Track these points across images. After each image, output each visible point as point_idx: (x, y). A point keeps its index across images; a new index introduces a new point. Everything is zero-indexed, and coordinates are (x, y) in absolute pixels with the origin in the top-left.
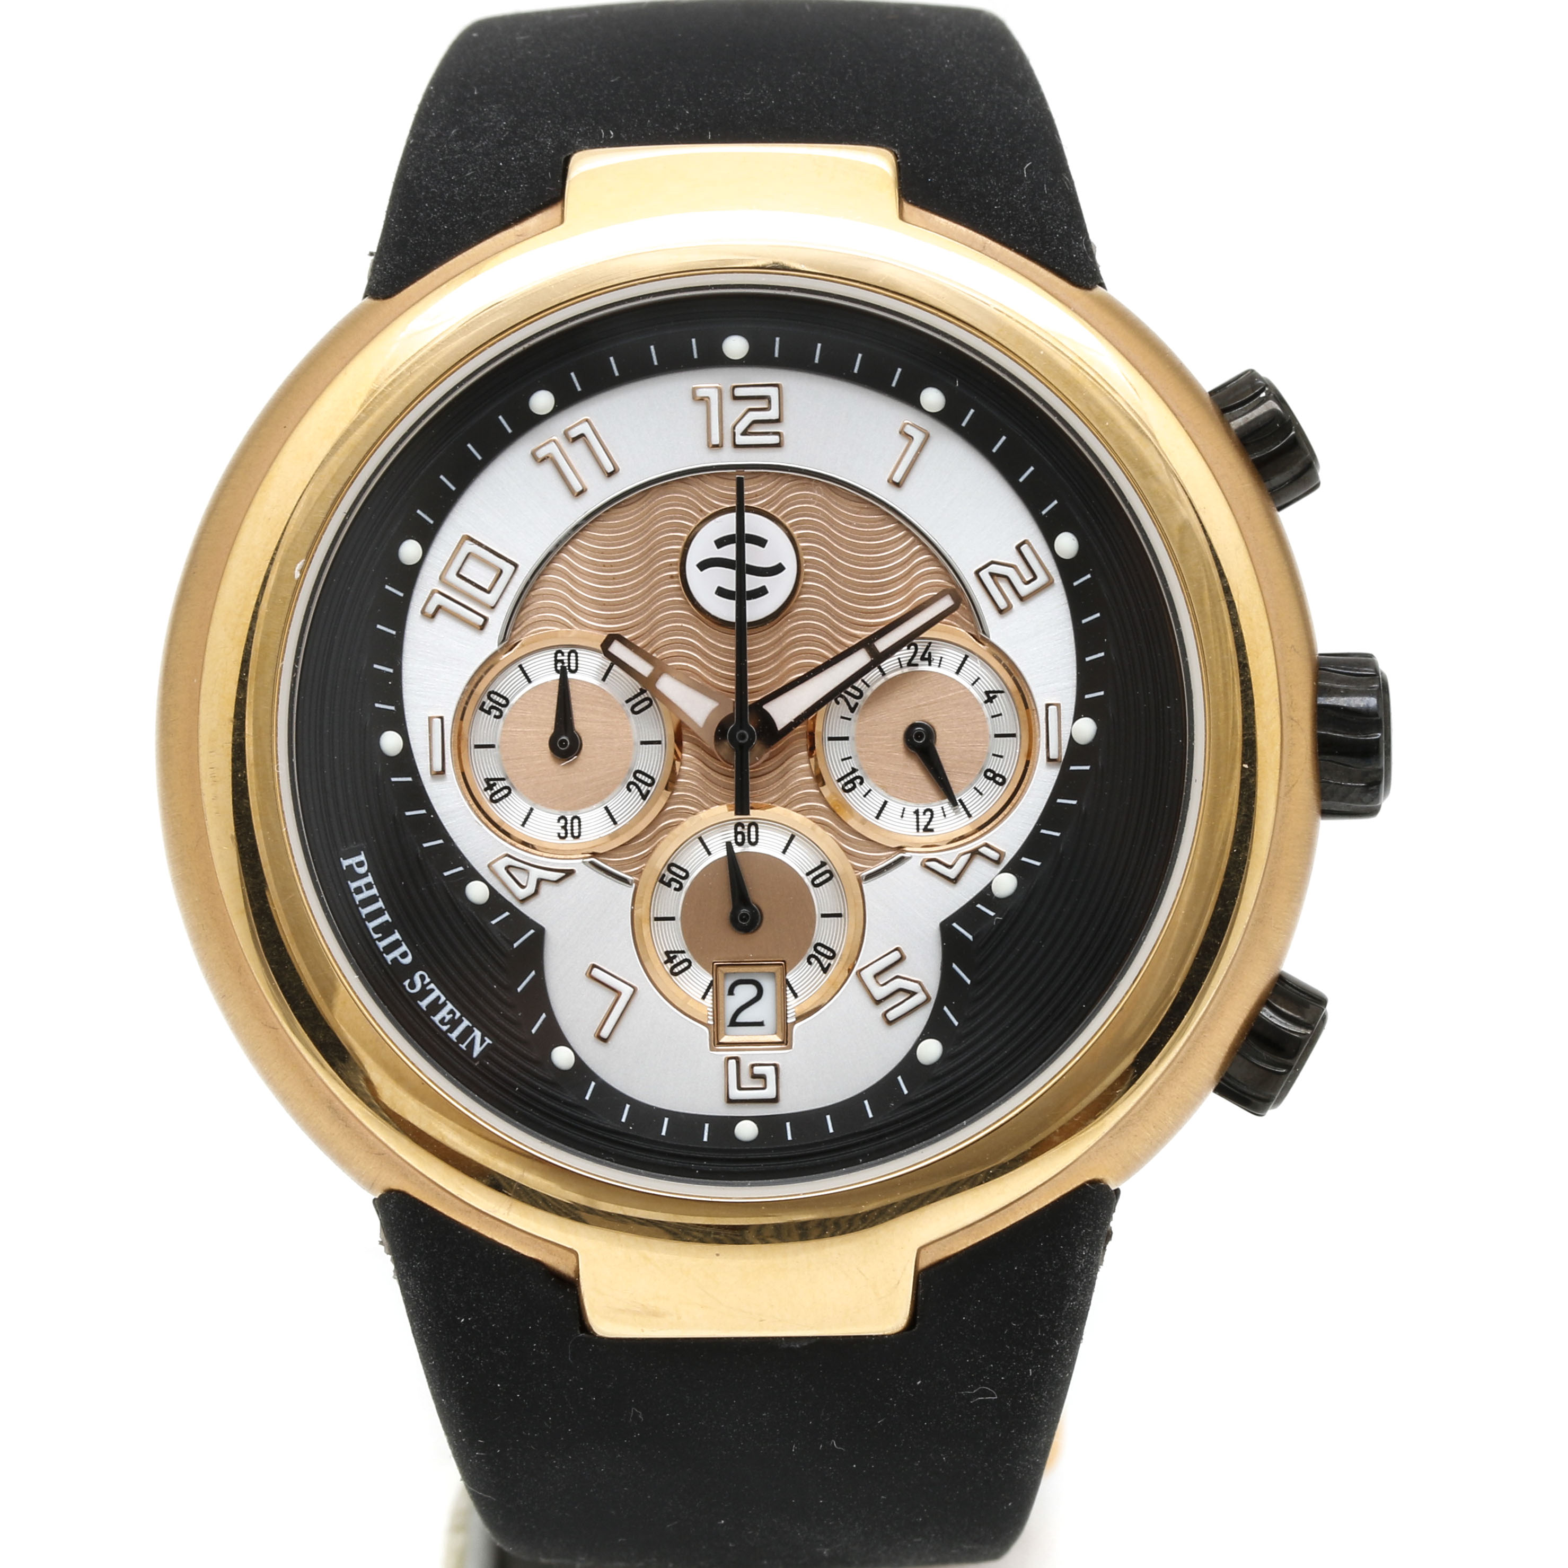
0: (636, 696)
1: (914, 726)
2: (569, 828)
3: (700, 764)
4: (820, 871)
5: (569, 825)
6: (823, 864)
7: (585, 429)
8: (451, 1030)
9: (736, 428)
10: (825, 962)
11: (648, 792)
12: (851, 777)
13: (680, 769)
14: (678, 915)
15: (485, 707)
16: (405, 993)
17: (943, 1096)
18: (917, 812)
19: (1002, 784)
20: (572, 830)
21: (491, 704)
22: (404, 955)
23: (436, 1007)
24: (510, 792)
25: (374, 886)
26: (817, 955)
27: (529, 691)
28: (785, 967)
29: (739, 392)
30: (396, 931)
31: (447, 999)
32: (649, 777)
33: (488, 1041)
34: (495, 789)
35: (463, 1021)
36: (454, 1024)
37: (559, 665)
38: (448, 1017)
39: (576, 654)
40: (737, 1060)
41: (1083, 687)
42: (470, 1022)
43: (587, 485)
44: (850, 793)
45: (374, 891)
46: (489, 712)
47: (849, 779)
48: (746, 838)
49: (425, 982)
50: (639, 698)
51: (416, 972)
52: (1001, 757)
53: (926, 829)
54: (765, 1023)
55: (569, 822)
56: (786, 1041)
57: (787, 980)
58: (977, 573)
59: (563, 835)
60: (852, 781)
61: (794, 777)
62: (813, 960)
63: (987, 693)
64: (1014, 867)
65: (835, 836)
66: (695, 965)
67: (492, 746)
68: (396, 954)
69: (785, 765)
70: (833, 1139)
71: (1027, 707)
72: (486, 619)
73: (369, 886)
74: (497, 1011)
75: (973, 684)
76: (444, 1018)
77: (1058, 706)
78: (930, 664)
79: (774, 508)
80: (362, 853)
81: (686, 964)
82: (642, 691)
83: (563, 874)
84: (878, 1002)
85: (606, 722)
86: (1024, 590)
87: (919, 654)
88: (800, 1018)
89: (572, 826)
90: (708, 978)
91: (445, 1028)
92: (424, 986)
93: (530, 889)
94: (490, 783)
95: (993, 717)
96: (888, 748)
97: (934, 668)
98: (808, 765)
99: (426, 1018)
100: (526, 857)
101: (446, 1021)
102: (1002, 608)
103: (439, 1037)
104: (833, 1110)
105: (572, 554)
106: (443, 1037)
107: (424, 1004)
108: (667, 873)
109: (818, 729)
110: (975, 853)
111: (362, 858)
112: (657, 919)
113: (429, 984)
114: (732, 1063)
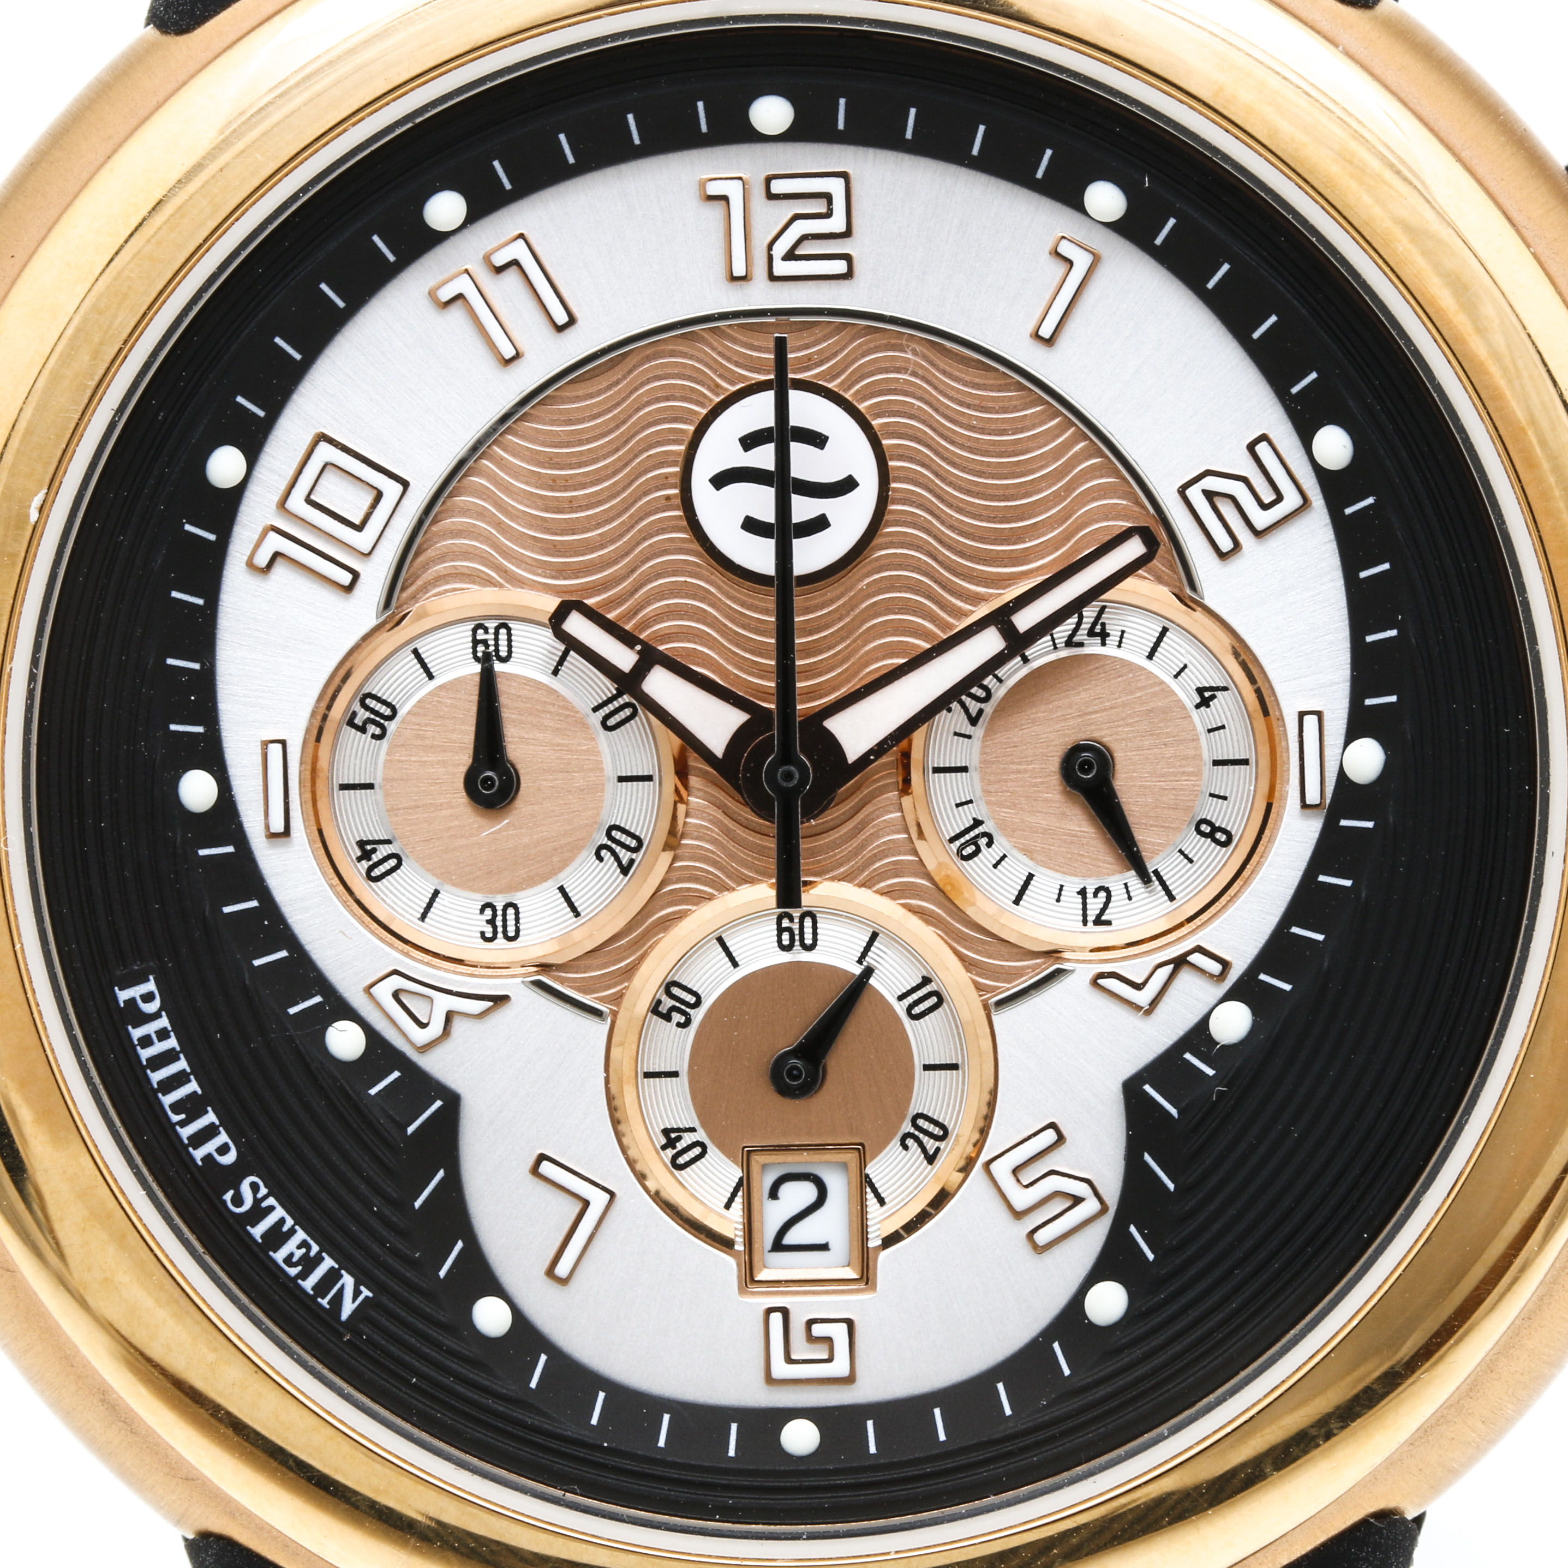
0: (609, 702)
1: (1076, 749)
2: (499, 923)
3: (720, 815)
4: (920, 993)
5: (499, 918)
6: (926, 981)
7: (519, 251)
8: (304, 1275)
9: (774, 247)
10: (931, 1145)
11: (632, 861)
12: (972, 834)
13: (685, 823)
14: (684, 1068)
15: (356, 721)
16: (226, 1214)
17: (1129, 1379)
18: (1083, 892)
19: (1225, 844)
20: (505, 926)
21: (367, 714)
22: (223, 1150)
23: (277, 1236)
24: (399, 865)
25: (172, 1034)
26: (917, 1133)
27: (431, 694)
28: (863, 1155)
29: (778, 187)
30: (209, 1109)
31: (296, 1223)
32: (633, 836)
33: (366, 1293)
34: (375, 858)
35: (322, 1259)
36: (309, 1264)
37: (481, 648)
38: (299, 1253)
39: (509, 630)
40: (785, 1312)
41: (1360, 687)
42: (336, 1261)
43: (521, 348)
44: (970, 862)
45: (172, 1043)
46: (362, 729)
47: (967, 837)
48: (797, 938)
49: (260, 1195)
50: (616, 705)
51: (245, 1177)
52: (1225, 798)
53: (1098, 921)
54: (830, 1246)
55: (499, 913)
56: (866, 1277)
57: (867, 1176)
58: (1182, 491)
59: (489, 935)
60: (974, 841)
61: (876, 836)
62: (910, 1142)
63: (1200, 691)
64: (1247, 990)
65: (946, 933)
66: (712, 1149)
67: (370, 786)
68: (210, 1147)
69: (861, 816)
70: (947, 1453)
71: (1266, 712)
72: (356, 575)
73: (163, 1035)
74: (382, 1242)
75: (1176, 676)
76: (292, 1255)
77: (1319, 714)
78: (1104, 644)
79: (839, 381)
80: (151, 978)
81: (697, 1151)
82: (621, 694)
83: (491, 1003)
84: (1018, 1215)
85: (559, 745)
86: (1261, 519)
87: (1086, 626)
88: (890, 1240)
89: (505, 920)
90: (736, 1173)
91: (293, 1271)
92: (257, 1202)
93: (436, 1028)
94: (366, 849)
95: (1210, 731)
96: (1035, 785)
97: (1110, 650)
98: (899, 814)
99: (261, 1255)
100: (428, 975)
101: (295, 1259)
102: (1225, 551)
103: (284, 1286)
104: (946, 1397)
105: (500, 462)
106: (291, 1287)
107: (258, 1231)
108: (664, 998)
109: (916, 755)
110: (1180, 962)
111: (151, 986)
112: (648, 1075)
113: (265, 1197)
114: (776, 1318)
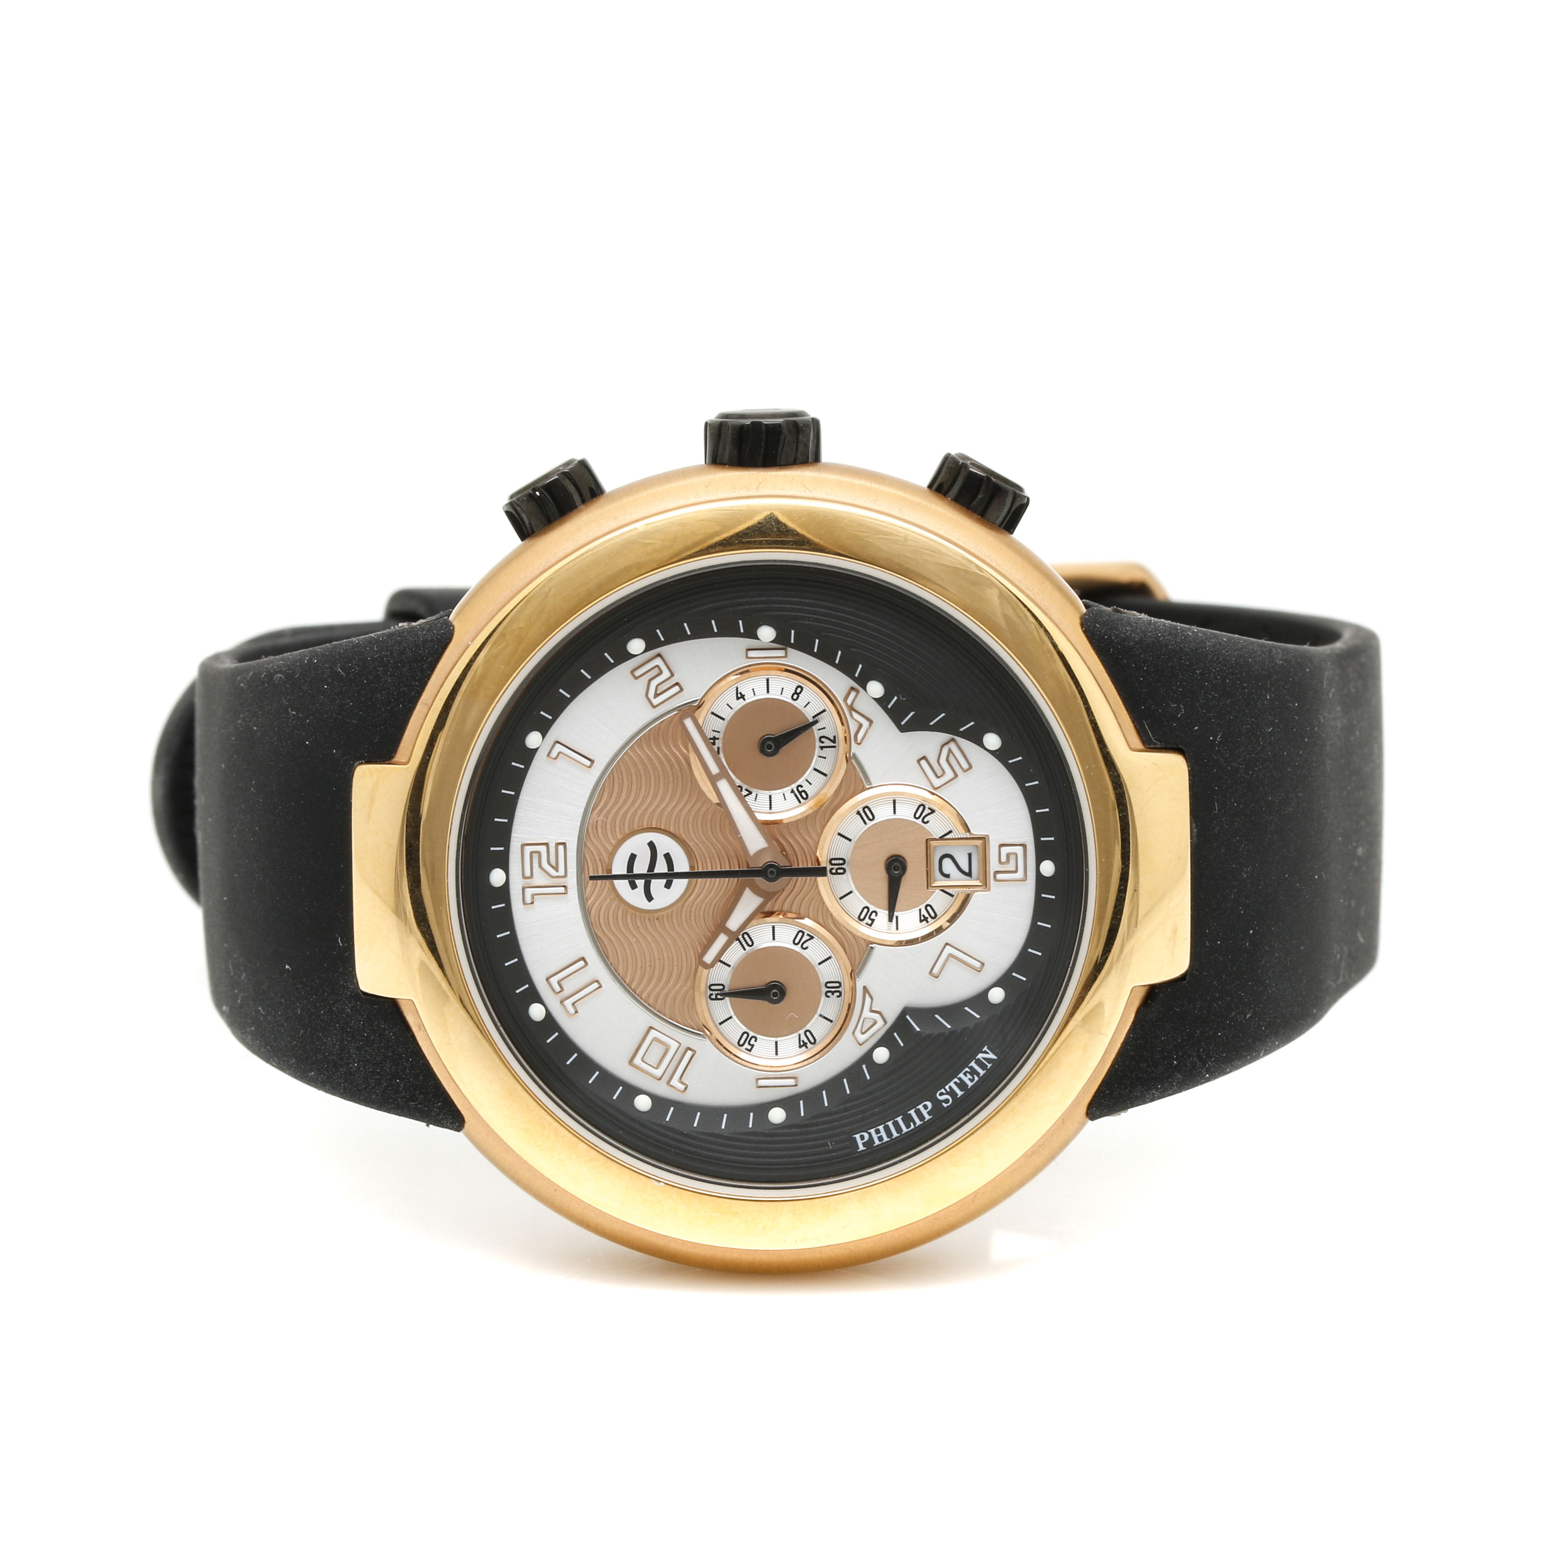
0: (741, 944)
1: (762, 750)
2: (833, 990)
4: (864, 815)
5: (831, 990)
6: (858, 813)
7: (554, 981)
8: (978, 1074)
9: (552, 875)
10: (927, 811)
11: (808, 935)
12: (797, 794)
14: (894, 914)
15: (749, 1048)
16: (952, 1106)
18: (822, 748)
19: (802, 688)
20: (835, 988)
21: (747, 1044)
22: (925, 1107)
23: (962, 1085)
24: (808, 1031)
25: (877, 1128)
26: (922, 817)
27: (738, 1017)
28: (930, 839)
29: (527, 873)
30: (909, 1113)
31: (956, 1077)
32: (797, 934)
33: (985, 1049)
34: (806, 1041)
35: (971, 1066)
36: (973, 1072)
37: (719, 997)
38: (969, 1076)
39: (711, 986)
40: (996, 873)
41: (735, 633)
42: (972, 1061)
43: (594, 980)
44: (808, 795)
45: (881, 1128)
46: (753, 1046)
48: (840, 866)
49: (945, 1092)
50: (743, 941)
51: (937, 1098)
52: (783, 688)
53: (834, 741)
54: (969, 853)
55: (829, 990)
56: (984, 839)
57: (940, 837)
58: (654, 707)
59: (838, 994)
60: (800, 793)
62: (925, 820)
63: (738, 698)
64: (862, 682)
65: (839, 804)
66: (928, 902)
67: (776, 1043)
68: (925, 1112)
70: (1054, 808)
71: (747, 671)
72: (688, 1048)
73: (878, 1132)
75: (732, 709)
76: (970, 1079)
77: (747, 650)
78: (718, 739)
79: (609, 847)
80: (854, 1136)
81: (929, 908)
82: (738, 939)
83: (867, 995)
84: (956, 776)
86: (666, 674)
88: (969, 831)
89: (832, 988)
90: (938, 892)
91: (976, 1078)
92: (947, 1093)
93: (877, 1016)
94: (803, 1045)
95: (754, 695)
96: (775, 767)
97: (721, 736)
99: (970, 1092)
100: (855, 1020)
101: (971, 1078)
102: (679, 689)
103: (982, 1083)
104: (1032, 807)
106: (983, 1079)
107: (960, 1093)
108: (865, 922)
110: (851, 707)
111: (857, 1136)
112: (897, 929)
113: (945, 1090)
114: (999, 876)
